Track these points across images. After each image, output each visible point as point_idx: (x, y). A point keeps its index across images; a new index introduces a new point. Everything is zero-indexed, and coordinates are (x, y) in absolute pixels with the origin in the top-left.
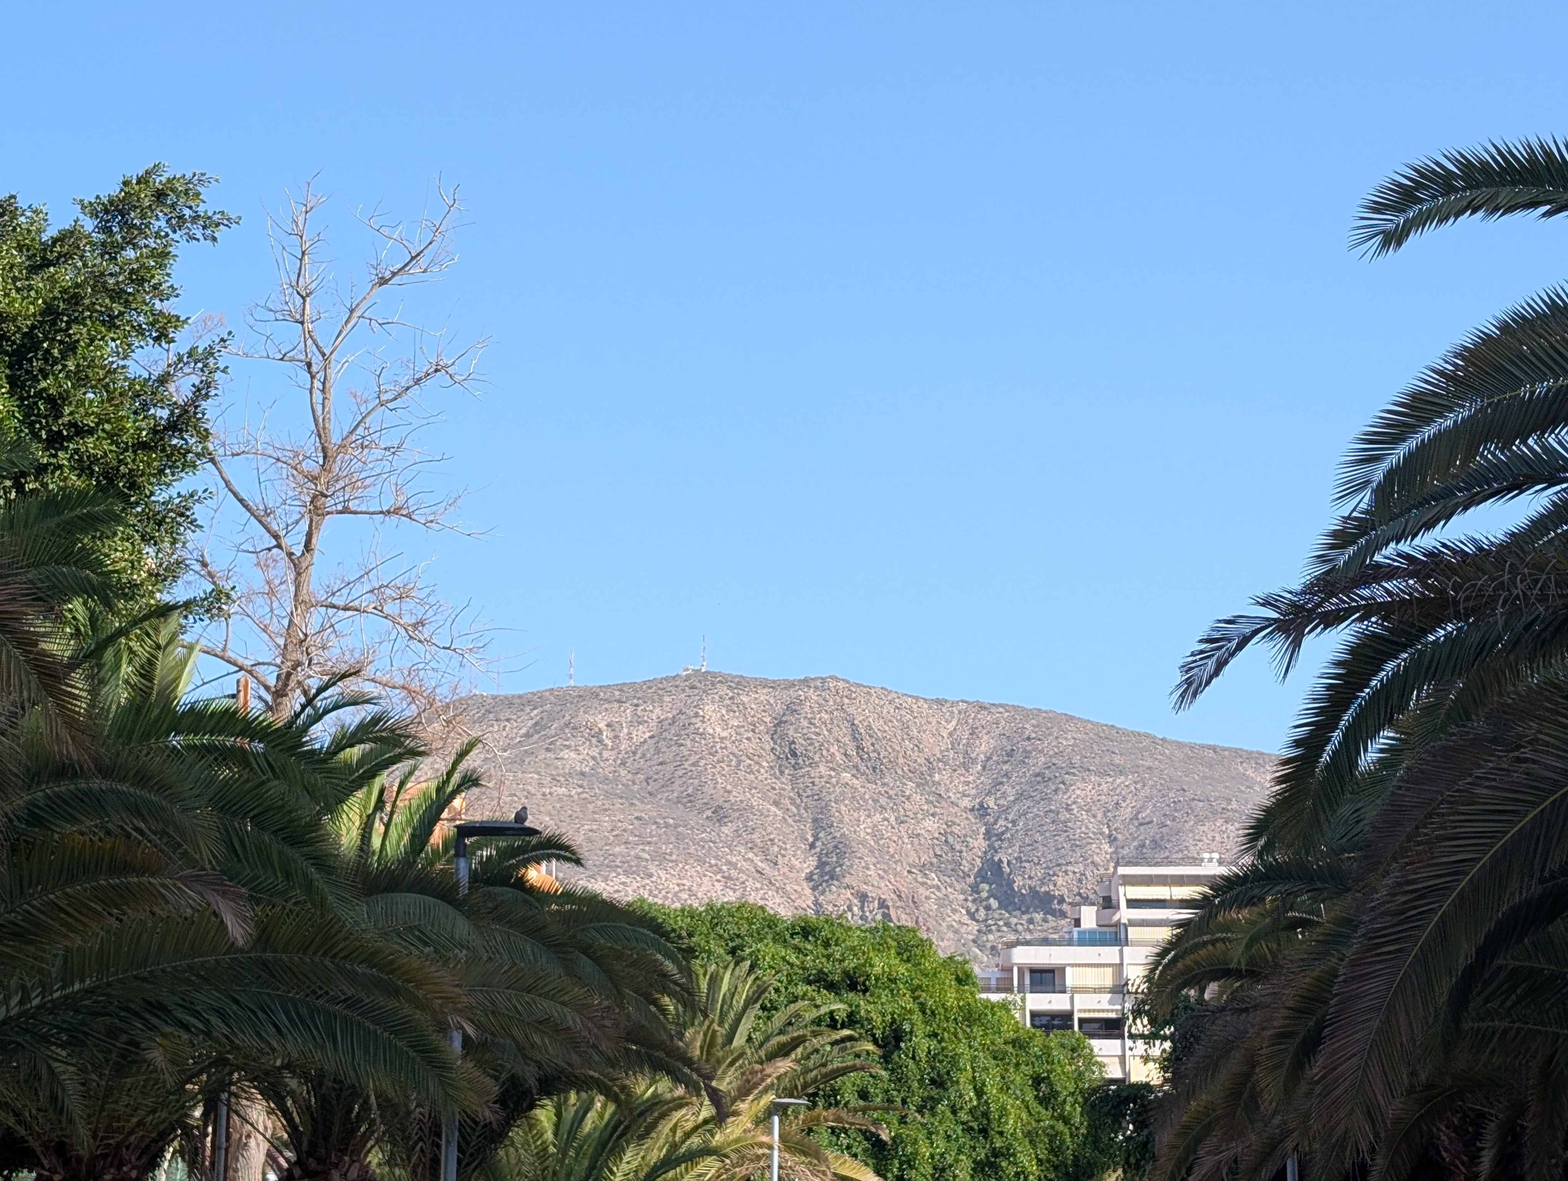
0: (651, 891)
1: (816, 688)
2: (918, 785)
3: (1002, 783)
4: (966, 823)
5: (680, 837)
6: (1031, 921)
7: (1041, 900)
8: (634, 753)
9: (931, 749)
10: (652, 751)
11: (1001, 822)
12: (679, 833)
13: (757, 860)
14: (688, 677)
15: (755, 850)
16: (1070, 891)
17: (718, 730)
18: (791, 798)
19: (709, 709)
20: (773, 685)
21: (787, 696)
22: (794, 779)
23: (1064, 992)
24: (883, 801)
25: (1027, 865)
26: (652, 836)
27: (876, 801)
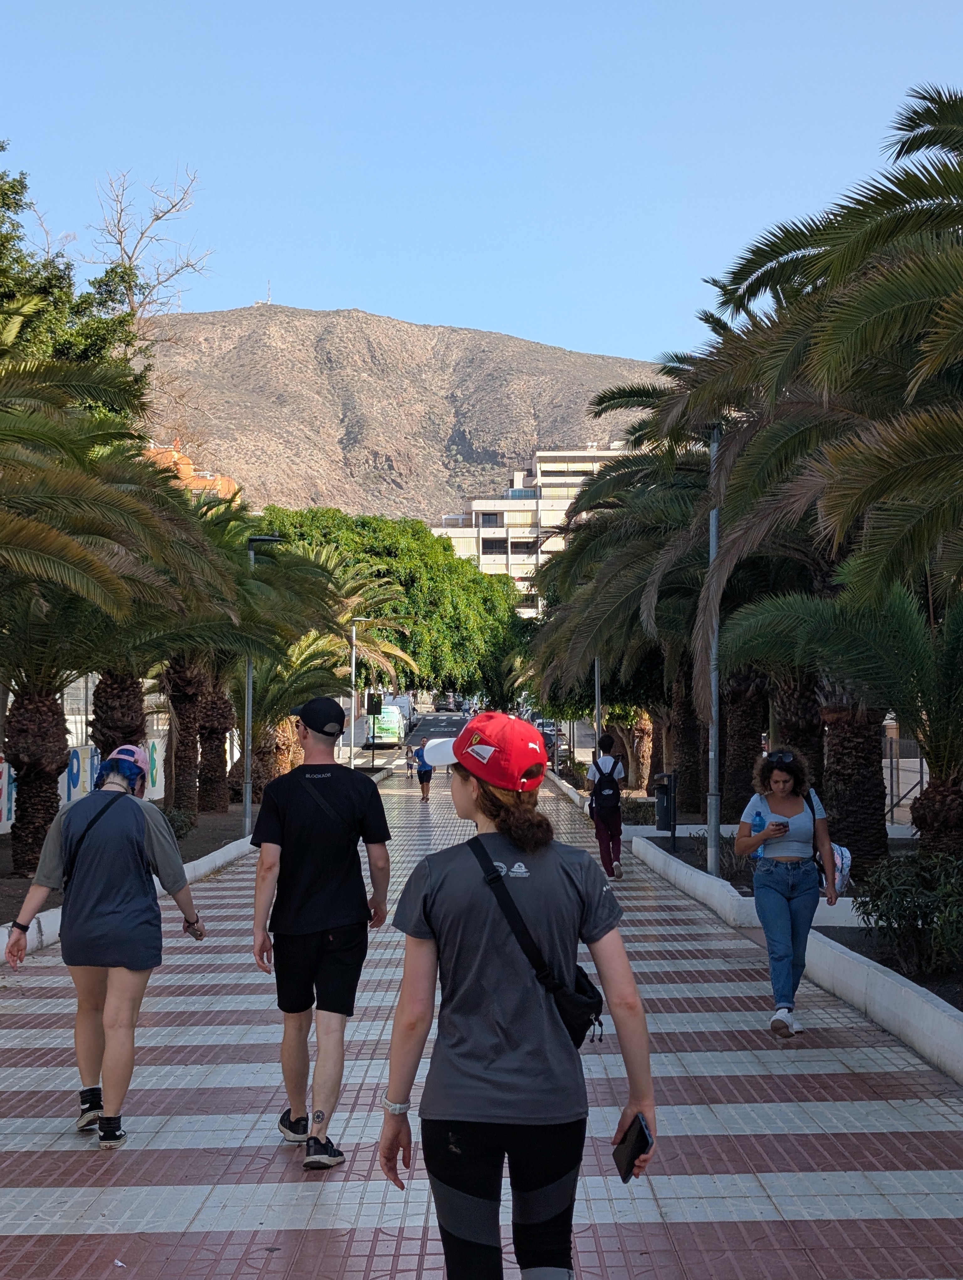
0: (236, 450)
1: (344, 317)
2: (412, 382)
3: (466, 380)
4: (442, 406)
5: (255, 415)
6: (483, 469)
7: (490, 456)
8: (223, 358)
9: (421, 358)
10: (235, 357)
11: (465, 406)
12: (255, 412)
13: (306, 430)
14: (259, 308)
15: (305, 423)
16: (508, 450)
17: (279, 344)
18: (328, 390)
19: (274, 330)
20: (316, 314)
21: (325, 322)
22: (330, 377)
23: (503, 527)
24: (389, 392)
25: (481, 433)
26: (236, 414)
27: (384, 392)
